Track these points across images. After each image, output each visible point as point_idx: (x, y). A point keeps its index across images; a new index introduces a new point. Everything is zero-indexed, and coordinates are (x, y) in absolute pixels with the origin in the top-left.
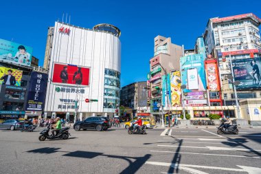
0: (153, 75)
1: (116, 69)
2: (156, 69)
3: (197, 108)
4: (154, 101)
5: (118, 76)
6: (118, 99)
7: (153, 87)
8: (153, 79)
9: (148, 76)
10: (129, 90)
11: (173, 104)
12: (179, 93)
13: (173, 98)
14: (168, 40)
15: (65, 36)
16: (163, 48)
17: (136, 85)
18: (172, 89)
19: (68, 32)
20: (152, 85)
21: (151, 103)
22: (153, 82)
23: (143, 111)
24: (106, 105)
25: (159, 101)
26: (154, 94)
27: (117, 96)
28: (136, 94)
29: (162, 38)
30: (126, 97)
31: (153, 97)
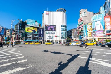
0: (79, 26)
1: (65, 24)
2: (81, 23)
3: (99, 38)
4: (80, 35)
5: (66, 27)
6: (66, 35)
7: (80, 30)
8: (79, 27)
9: (78, 26)
10: (70, 32)
11: (88, 36)
12: (91, 32)
13: (88, 34)
14: (86, 10)
15: (47, 16)
16: (84, 14)
17: (73, 30)
18: (88, 30)
19: (48, 14)
20: (79, 29)
21: (79, 36)
22: (79, 28)
23: (76, 39)
24: (62, 37)
25: (82, 35)
26: (80, 33)
27: (66, 34)
28: (73, 33)
29: (83, 10)
30: (69, 34)
31: (79, 34)
